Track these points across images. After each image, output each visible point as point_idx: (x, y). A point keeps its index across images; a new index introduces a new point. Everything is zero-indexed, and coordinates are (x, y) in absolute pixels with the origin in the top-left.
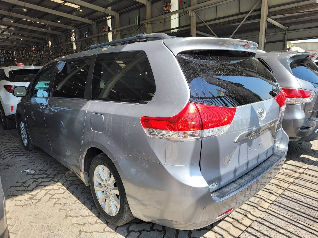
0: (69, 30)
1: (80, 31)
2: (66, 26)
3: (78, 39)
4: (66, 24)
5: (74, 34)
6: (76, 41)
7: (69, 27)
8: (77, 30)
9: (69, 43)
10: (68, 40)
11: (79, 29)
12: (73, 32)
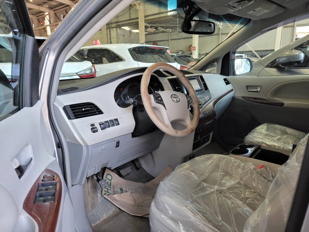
0: (43, 12)
1: (55, 14)
2: (39, 8)
3: (53, 23)
4: (39, 5)
5: (48, 17)
6: (51, 25)
7: (42, 9)
8: (52, 12)
9: (43, 27)
10: (41, 24)
11: (54, 11)
12: (47, 15)
